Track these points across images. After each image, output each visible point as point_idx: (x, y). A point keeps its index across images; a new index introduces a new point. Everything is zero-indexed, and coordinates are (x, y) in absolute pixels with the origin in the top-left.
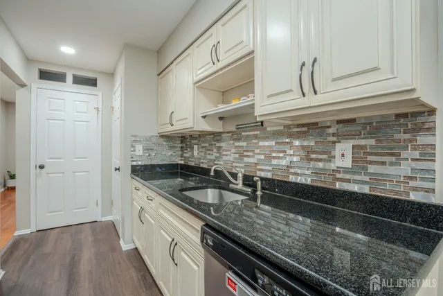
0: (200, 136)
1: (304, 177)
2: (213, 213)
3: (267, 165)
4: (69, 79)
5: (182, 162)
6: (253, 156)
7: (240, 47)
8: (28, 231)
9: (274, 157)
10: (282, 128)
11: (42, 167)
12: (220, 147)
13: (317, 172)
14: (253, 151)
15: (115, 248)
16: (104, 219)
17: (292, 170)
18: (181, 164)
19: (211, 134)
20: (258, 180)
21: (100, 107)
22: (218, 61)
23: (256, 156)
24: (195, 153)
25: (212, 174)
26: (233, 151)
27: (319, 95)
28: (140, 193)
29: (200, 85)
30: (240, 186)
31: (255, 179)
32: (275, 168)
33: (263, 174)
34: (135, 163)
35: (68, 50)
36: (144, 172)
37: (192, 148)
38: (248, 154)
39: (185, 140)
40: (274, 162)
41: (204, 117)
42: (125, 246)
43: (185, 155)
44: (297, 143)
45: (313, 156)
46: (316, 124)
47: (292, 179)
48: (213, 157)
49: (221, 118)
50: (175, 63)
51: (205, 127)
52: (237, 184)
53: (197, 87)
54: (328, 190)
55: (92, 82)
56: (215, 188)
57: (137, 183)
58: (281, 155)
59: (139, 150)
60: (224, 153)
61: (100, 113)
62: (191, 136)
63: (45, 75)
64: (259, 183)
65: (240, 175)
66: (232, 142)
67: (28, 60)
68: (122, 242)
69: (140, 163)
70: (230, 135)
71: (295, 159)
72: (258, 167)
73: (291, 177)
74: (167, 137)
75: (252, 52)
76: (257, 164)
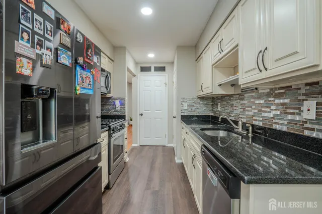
0: (222, 98)
1: (282, 126)
2: (220, 145)
3: (259, 117)
4: (153, 69)
5: (213, 114)
6: (251, 111)
7: (233, 41)
8: (136, 145)
9: (264, 112)
10: (269, 91)
11: (142, 115)
12: (233, 104)
13: (292, 122)
14: (251, 107)
15: (172, 160)
16: (169, 145)
17: (274, 121)
18: (212, 116)
19: (228, 96)
20: (249, 127)
21: (167, 82)
22: (222, 51)
23: (253, 111)
24: (219, 109)
25: (220, 120)
26: (240, 107)
27: (268, 71)
28: (184, 131)
29: (216, 66)
30: (240, 130)
31: (247, 125)
32: (265, 119)
33: (256, 123)
34: (183, 114)
35: (151, 55)
36: (187, 119)
37: (217, 105)
38: (248, 109)
39: (213, 100)
40: (266, 115)
41: (220, 85)
42: (178, 161)
43: (214, 110)
45: (288, 111)
47: (275, 127)
48: (229, 111)
49: (232, 85)
50: (203, 53)
51: (220, 91)
52: (238, 129)
53: (215, 67)
54: (297, 135)
55: (162, 69)
56: (225, 130)
57: (184, 125)
58: (269, 110)
59: (185, 106)
60: (235, 108)
61: (167, 86)
62: (217, 97)
63: (143, 69)
64: (251, 128)
65: (240, 123)
66: (239, 101)
67: (136, 63)
68: (176, 158)
69: (186, 114)
70: (238, 96)
72: (254, 118)
73: (274, 125)
74: (202, 98)
75: (237, 45)
76: (253, 116)
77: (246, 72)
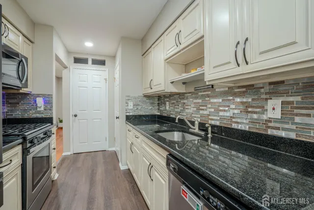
0: (171, 96)
1: (243, 124)
2: (177, 148)
3: (216, 116)
4: (90, 62)
5: (159, 114)
6: (206, 110)
7: (194, 33)
8: (69, 153)
9: (221, 110)
10: (227, 89)
11: (76, 116)
12: (184, 103)
13: (253, 122)
14: (206, 106)
15: (116, 167)
16: (110, 149)
17: (234, 120)
18: (158, 115)
19: (177, 94)
20: (209, 127)
21: (107, 78)
22: (180, 44)
23: (208, 109)
24: (167, 108)
25: (177, 121)
26: (192, 106)
28: (131, 133)
29: (169, 61)
30: (197, 130)
31: (207, 125)
32: (222, 118)
33: (213, 123)
34: (128, 114)
35: (89, 44)
36: (134, 120)
37: (165, 104)
38: (203, 108)
39: (160, 98)
40: (221, 114)
41: (172, 83)
42: (123, 167)
43: (161, 109)
44: (238, 100)
45: (250, 110)
46: (253, 85)
47: (234, 126)
48: (179, 110)
49: (184, 83)
50: (153, 47)
51: (173, 89)
52: (195, 129)
53: (167, 62)
54: (261, 135)
55: (103, 63)
56: (179, 131)
57: (130, 127)
58: (227, 109)
59: (131, 105)
60: (187, 107)
61: (107, 82)
62: (164, 96)
63: (77, 61)
64: (210, 128)
65: (197, 123)
66: (191, 100)
67: (69, 52)
68: (120, 164)
69: (131, 114)
70: (191, 94)
71: (236, 111)
72: (210, 117)
73: (233, 125)
74: (148, 97)
75: (203, 37)
76: (209, 115)
77: (214, 67)
